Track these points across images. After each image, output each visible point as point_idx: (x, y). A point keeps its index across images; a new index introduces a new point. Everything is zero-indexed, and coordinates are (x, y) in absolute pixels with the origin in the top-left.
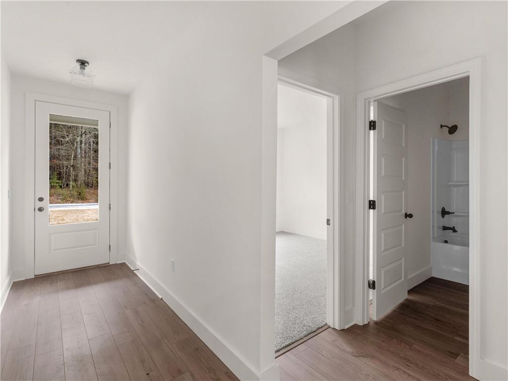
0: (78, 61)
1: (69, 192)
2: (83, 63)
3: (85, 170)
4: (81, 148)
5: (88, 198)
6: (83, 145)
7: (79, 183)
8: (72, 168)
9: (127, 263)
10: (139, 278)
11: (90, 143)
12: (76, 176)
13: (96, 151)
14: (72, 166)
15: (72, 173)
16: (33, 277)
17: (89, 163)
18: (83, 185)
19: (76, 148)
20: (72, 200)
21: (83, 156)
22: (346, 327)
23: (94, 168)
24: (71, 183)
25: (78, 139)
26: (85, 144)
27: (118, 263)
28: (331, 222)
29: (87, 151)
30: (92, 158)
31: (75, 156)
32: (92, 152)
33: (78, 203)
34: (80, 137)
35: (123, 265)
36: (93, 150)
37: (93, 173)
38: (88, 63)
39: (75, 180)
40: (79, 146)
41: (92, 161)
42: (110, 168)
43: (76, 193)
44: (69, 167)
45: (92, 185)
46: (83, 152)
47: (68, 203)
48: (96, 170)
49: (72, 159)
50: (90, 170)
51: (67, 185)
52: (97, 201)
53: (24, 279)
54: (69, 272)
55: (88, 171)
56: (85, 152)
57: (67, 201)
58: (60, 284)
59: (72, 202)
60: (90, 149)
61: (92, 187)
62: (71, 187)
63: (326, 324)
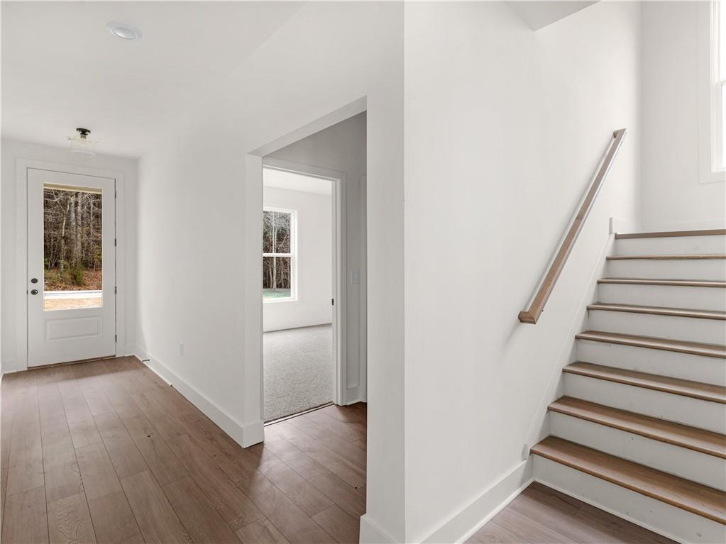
0: (78, 129)
1: (59, 275)
2: (84, 132)
3: (83, 244)
4: (76, 212)
5: (87, 282)
6: (79, 208)
7: (74, 261)
8: (63, 241)
9: (136, 356)
10: (149, 369)
11: (89, 204)
12: (70, 252)
13: (98, 216)
14: (63, 238)
15: (64, 248)
16: (26, 369)
17: (88, 234)
18: (80, 265)
19: (69, 211)
20: (63, 285)
21: (80, 223)
22: (348, 404)
23: (95, 241)
24: (62, 262)
25: (72, 200)
26: (83, 206)
27: (126, 355)
28: (335, 301)
29: (85, 216)
30: (91, 226)
31: (68, 224)
32: (92, 218)
33: (73, 289)
34: (74, 197)
35: (133, 358)
36: (93, 214)
37: (95, 248)
38: (89, 131)
39: (68, 258)
40: (73, 209)
41: (92, 231)
42: (116, 245)
43: (68, 277)
44: (59, 238)
45: (93, 264)
46: (79, 218)
47: (58, 290)
48: (99, 243)
49: (63, 227)
50: (89, 244)
51: (56, 265)
52: (99, 287)
53: (15, 371)
54: (69, 365)
55: (86, 245)
56: (82, 218)
57: (56, 288)
58: (58, 376)
59: (63, 289)
60: (89, 213)
61: (93, 267)
62: (62, 267)
63: (332, 402)
